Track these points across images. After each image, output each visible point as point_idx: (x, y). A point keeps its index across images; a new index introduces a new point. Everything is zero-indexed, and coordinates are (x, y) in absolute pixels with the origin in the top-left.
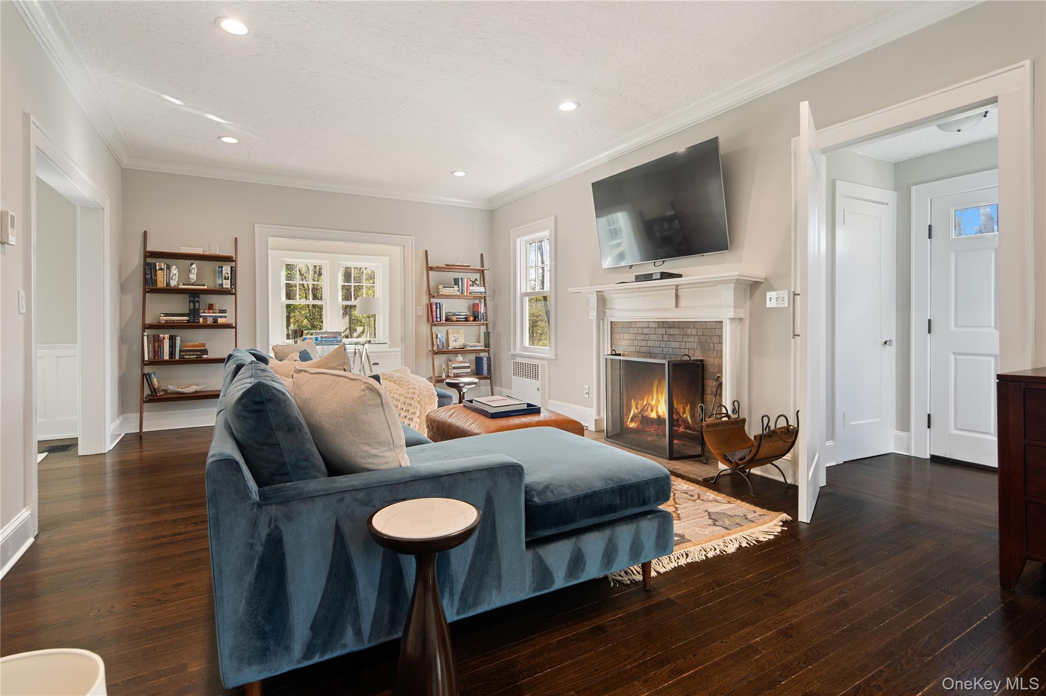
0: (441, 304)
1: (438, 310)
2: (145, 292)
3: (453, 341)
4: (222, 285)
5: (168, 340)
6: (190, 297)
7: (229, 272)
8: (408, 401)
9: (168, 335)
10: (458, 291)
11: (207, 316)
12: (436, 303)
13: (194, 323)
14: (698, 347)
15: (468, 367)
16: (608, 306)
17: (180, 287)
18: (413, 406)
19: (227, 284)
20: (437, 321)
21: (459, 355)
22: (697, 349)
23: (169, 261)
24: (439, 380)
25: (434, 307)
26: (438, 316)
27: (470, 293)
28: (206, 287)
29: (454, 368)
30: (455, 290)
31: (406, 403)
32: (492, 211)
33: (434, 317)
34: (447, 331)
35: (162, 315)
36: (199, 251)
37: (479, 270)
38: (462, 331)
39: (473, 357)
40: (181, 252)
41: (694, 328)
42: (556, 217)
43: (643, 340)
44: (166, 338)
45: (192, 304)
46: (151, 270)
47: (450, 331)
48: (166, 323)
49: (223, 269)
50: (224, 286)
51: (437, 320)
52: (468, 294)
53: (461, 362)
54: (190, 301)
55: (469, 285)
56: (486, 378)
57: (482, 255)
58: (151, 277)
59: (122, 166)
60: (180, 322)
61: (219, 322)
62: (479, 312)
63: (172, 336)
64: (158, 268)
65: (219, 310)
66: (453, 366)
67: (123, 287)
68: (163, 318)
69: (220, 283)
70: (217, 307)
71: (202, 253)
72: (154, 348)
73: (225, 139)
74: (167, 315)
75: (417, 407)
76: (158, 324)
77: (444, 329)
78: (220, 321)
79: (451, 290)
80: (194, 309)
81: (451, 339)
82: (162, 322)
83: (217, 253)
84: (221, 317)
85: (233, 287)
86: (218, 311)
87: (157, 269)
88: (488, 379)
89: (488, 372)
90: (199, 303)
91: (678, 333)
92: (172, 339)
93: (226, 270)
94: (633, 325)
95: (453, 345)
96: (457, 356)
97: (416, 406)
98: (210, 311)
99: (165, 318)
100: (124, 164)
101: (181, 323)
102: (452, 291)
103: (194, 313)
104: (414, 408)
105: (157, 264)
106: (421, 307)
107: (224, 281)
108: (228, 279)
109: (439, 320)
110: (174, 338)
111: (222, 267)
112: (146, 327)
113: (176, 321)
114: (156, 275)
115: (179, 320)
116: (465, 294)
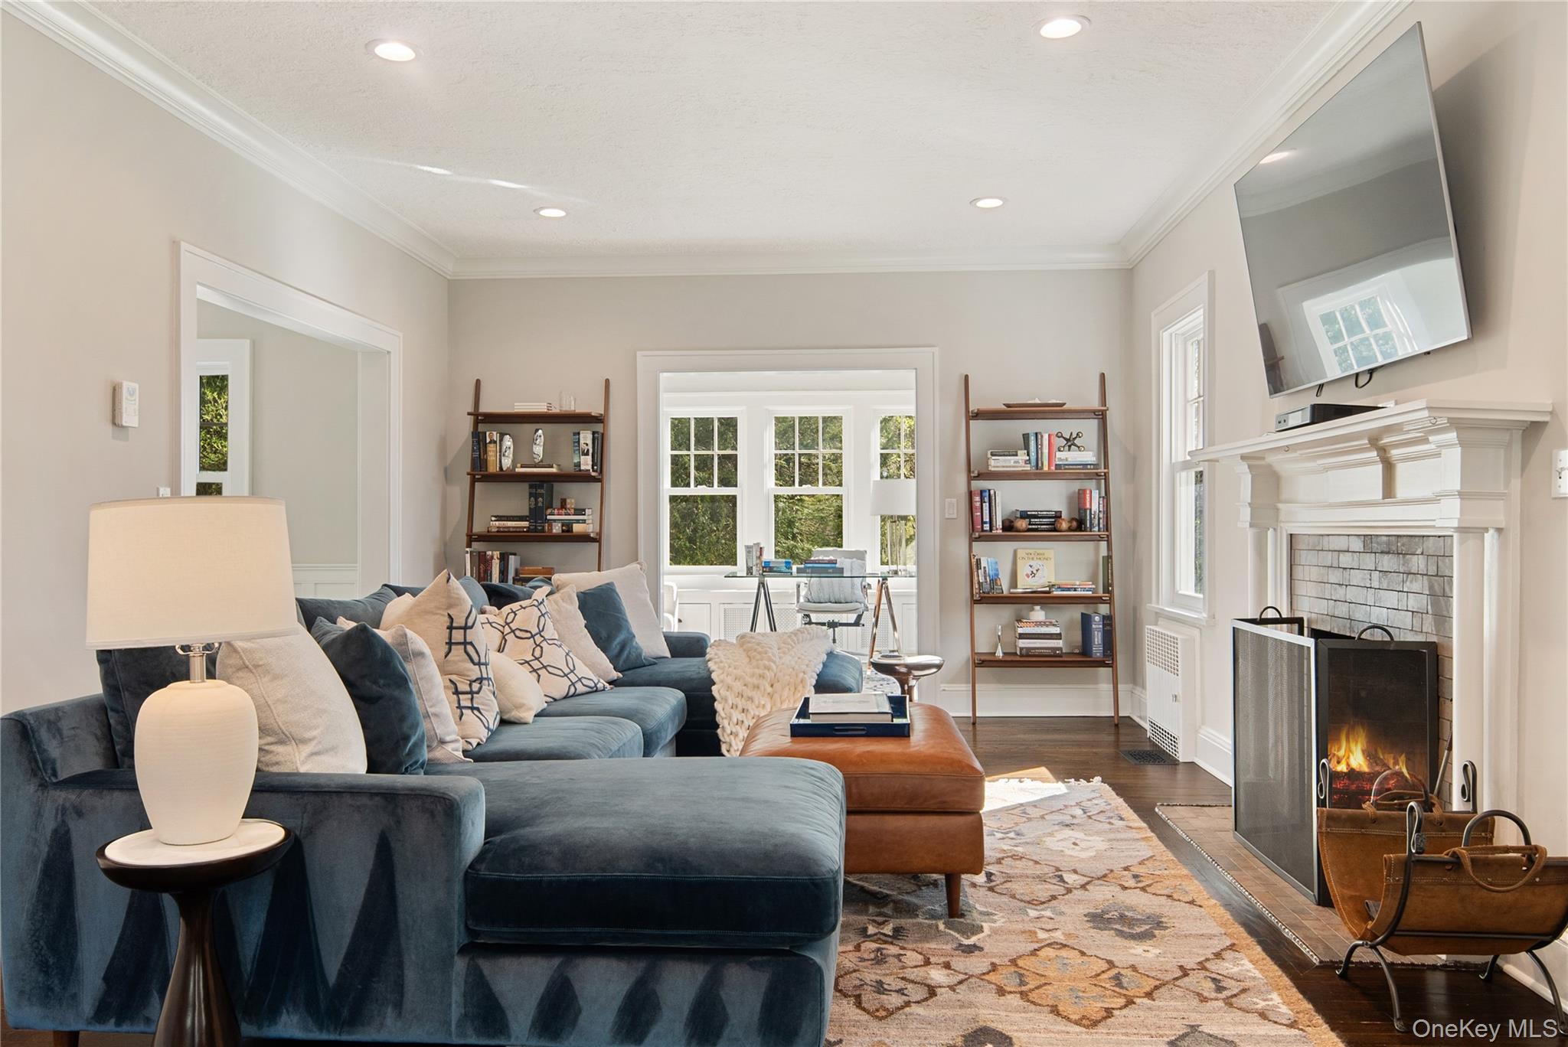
0: (992, 492)
1: (986, 506)
2: (473, 481)
3: (1028, 576)
4: (578, 465)
5: (498, 561)
6: (531, 487)
7: (590, 442)
8: (748, 692)
9: (498, 553)
10: (1028, 462)
11: (556, 521)
12: (982, 492)
13: (536, 532)
14: (1429, 607)
15: (1058, 636)
16: (1284, 496)
17: (517, 470)
18: (757, 702)
19: (586, 463)
20: (983, 530)
21: (1038, 608)
22: (1427, 613)
23: (504, 427)
24: (983, 661)
25: (977, 499)
26: (986, 519)
27: (1058, 466)
28: (554, 470)
29: (1022, 636)
30: (1018, 462)
31: (745, 696)
32: (1131, 269)
33: (978, 521)
34: (1015, 552)
35: (493, 519)
36: (540, 408)
37: (1094, 412)
38: (1050, 553)
39: (1075, 613)
40: (516, 411)
41: (1422, 554)
42: (1212, 275)
43: (1339, 584)
44: (495, 557)
45: (532, 499)
46: (479, 444)
47: (1020, 553)
48: (498, 532)
49: (581, 436)
50: (582, 468)
51: (982, 527)
52: (1053, 468)
53: (1039, 624)
54: (531, 495)
55: (1055, 448)
56: (1101, 664)
57: (1103, 376)
58: (480, 455)
59: (449, 277)
60: (518, 530)
61: (574, 530)
62: (1086, 510)
63: (504, 554)
64: (488, 440)
65: (575, 510)
66: (1020, 631)
67: (447, 474)
68: (494, 523)
69: (576, 461)
70: (571, 503)
71: (546, 410)
72: (479, 573)
73: (544, 213)
74: (500, 518)
75: (764, 705)
76: (486, 533)
77: (1006, 549)
78: (577, 528)
79: (1010, 460)
80: (535, 508)
81: (1023, 570)
82: (493, 530)
83: (573, 408)
84: (578, 521)
85: (595, 467)
86: (573, 511)
87: (488, 442)
88: (1107, 666)
89: (1104, 651)
90: (543, 498)
91: (1395, 568)
92: (504, 559)
93: (585, 438)
94: (1327, 543)
95: (1025, 584)
96: (1033, 610)
97: (763, 703)
98: (561, 511)
99: (497, 523)
100: (450, 273)
101: (519, 532)
102: (1012, 463)
103: (537, 515)
104: (758, 707)
105: (488, 433)
106: (954, 500)
107: (582, 457)
108: (587, 454)
109: (987, 527)
110: (506, 556)
111: (579, 434)
112: (471, 538)
113: (511, 530)
114: (486, 452)
115: (517, 527)
116: (1046, 468)
